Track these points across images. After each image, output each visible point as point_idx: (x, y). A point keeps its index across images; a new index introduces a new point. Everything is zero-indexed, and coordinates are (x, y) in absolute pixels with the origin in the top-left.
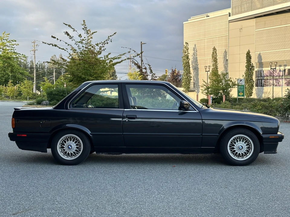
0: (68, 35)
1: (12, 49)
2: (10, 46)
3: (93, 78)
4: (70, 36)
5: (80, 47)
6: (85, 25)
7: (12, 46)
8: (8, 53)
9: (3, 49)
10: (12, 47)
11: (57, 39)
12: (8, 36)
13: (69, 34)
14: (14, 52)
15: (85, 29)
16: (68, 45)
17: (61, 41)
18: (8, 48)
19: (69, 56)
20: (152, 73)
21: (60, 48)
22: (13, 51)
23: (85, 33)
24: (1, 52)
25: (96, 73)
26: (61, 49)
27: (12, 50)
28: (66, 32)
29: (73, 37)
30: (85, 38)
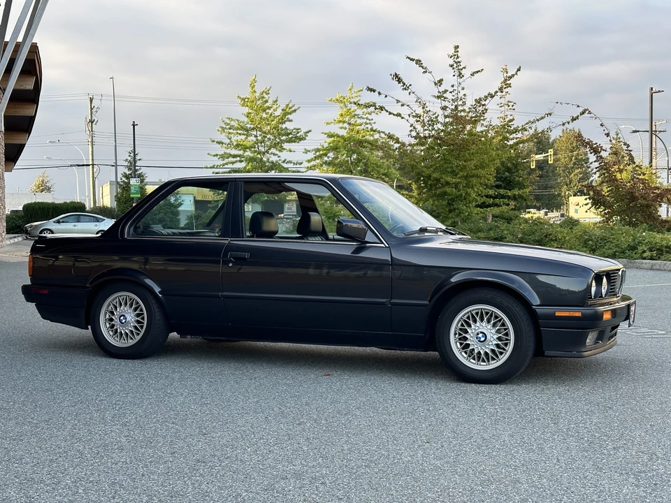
0: (399, 80)
1: (368, 122)
2: (363, 116)
3: (459, 178)
4: (404, 84)
5: (428, 109)
6: (458, 57)
7: (367, 115)
8: (358, 132)
9: (349, 124)
10: (367, 118)
11: (379, 93)
12: (359, 94)
13: (402, 80)
14: (372, 130)
15: (455, 65)
16: (403, 105)
17: (386, 96)
18: (359, 121)
19: (411, 131)
20: (634, 163)
21: (390, 113)
22: (369, 127)
23: (454, 76)
24: (346, 131)
25: (465, 166)
26: (394, 115)
27: (367, 124)
28: (396, 74)
29: (410, 85)
30: (453, 86)
